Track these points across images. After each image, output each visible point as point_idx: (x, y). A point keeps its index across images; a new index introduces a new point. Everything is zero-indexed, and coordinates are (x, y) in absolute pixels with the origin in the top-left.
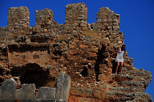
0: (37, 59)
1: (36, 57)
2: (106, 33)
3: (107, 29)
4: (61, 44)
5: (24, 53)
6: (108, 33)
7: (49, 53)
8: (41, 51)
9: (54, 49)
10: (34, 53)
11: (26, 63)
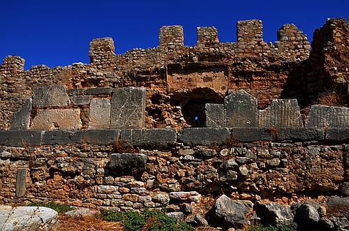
0: (210, 82)
1: (207, 79)
2: (296, 53)
3: (296, 48)
4: (246, 62)
5: (189, 75)
6: (298, 54)
7: (226, 73)
8: (214, 72)
9: (233, 69)
10: (204, 74)
11: (193, 88)
